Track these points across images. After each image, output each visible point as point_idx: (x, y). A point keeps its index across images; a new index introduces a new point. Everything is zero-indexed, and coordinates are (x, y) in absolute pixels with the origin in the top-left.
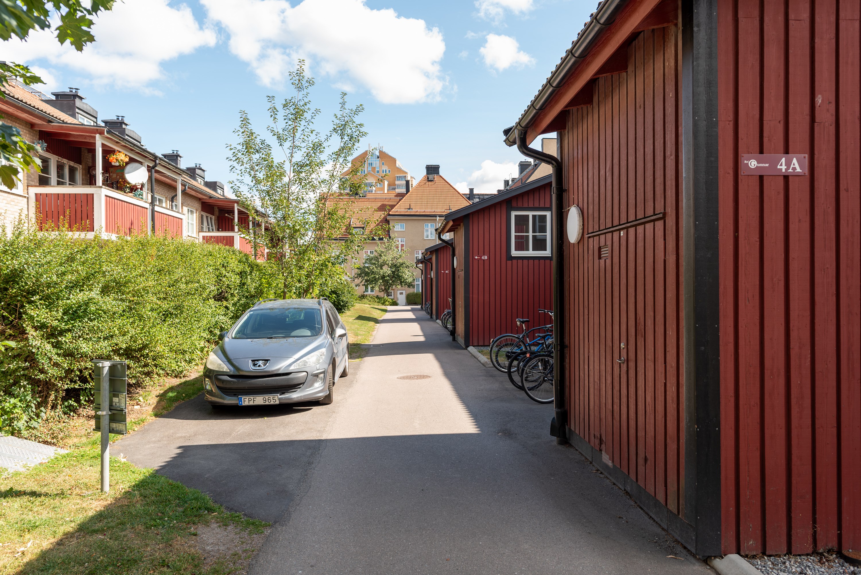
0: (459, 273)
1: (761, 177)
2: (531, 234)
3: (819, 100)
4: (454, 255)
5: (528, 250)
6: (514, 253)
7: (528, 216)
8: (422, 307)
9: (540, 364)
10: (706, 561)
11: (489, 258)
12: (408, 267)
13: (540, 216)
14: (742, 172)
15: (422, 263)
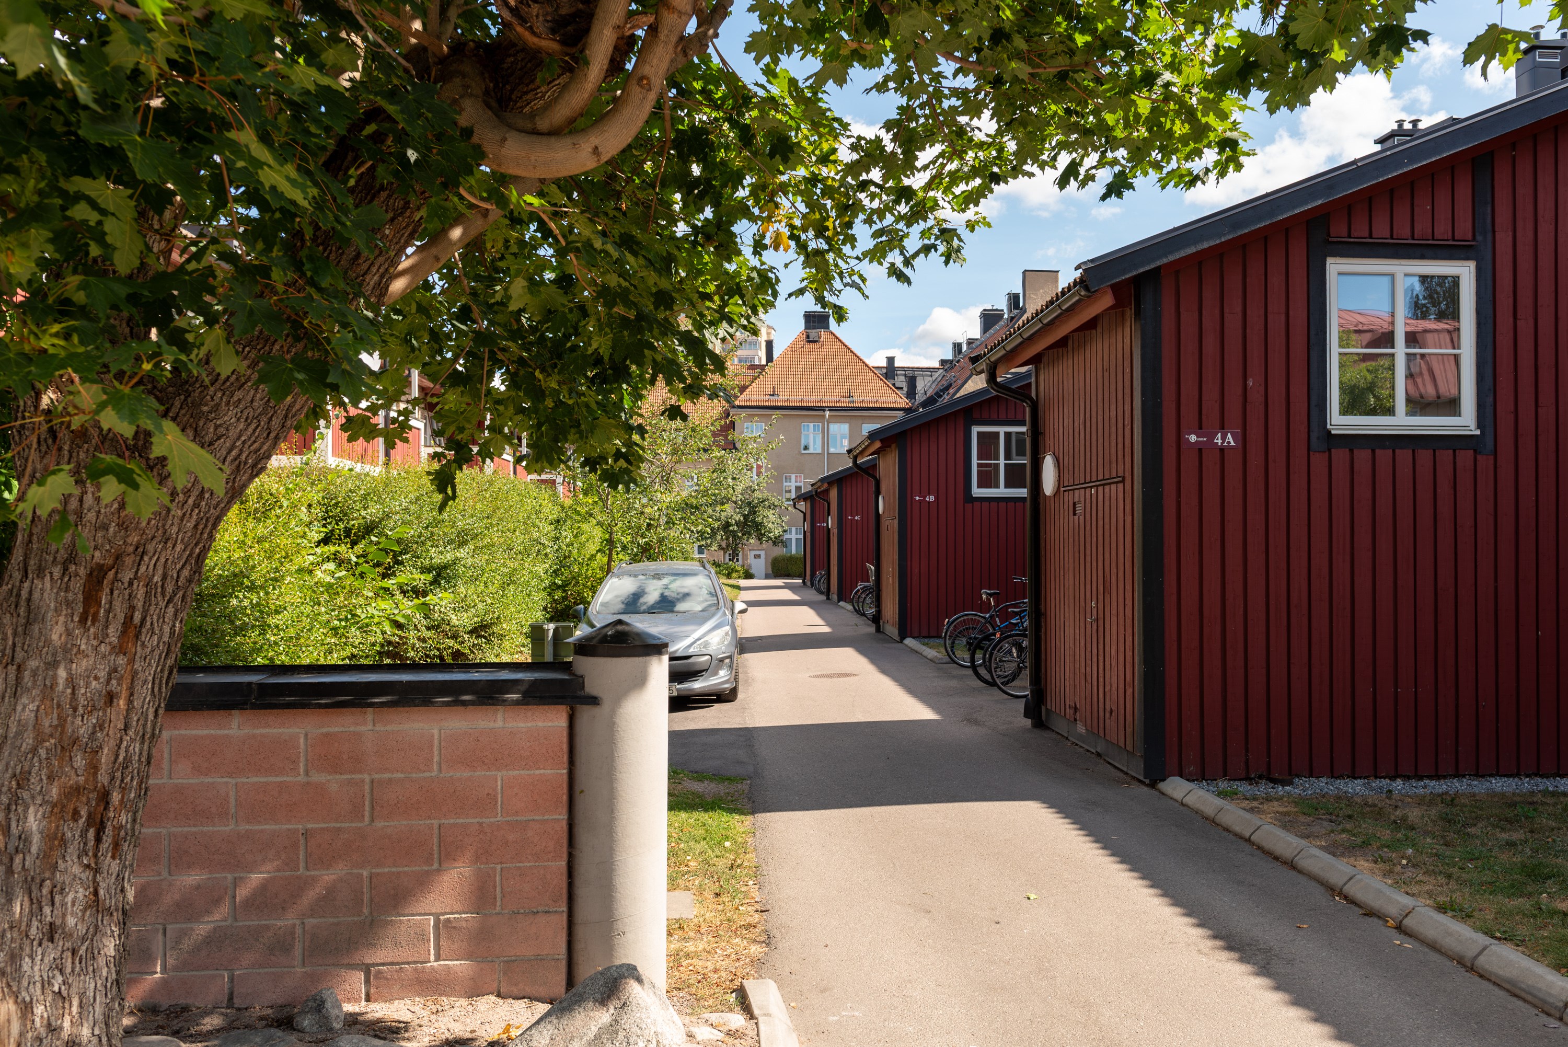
0: (887, 523)
1: (1200, 450)
2: (1002, 462)
3: (1250, 383)
4: (878, 492)
5: (997, 486)
6: (977, 492)
7: (998, 433)
8: (804, 582)
9: (1014, 650)
10: (1153, 785)
11: (937, 498)
12: (773, 506)
13: (1017, 433)
14: (1183, 446)
15: (805, 499)
